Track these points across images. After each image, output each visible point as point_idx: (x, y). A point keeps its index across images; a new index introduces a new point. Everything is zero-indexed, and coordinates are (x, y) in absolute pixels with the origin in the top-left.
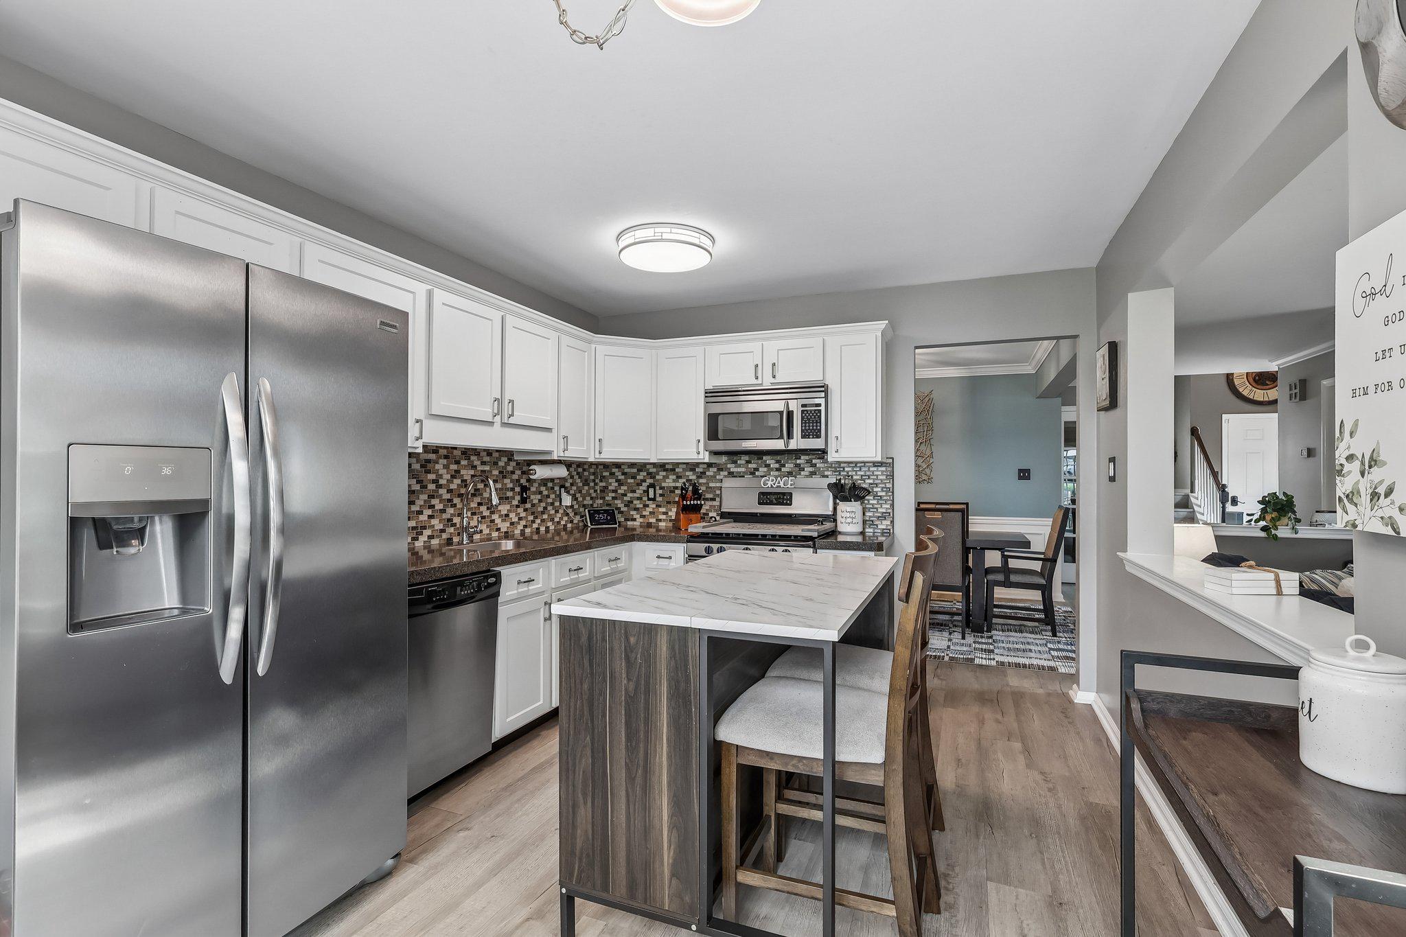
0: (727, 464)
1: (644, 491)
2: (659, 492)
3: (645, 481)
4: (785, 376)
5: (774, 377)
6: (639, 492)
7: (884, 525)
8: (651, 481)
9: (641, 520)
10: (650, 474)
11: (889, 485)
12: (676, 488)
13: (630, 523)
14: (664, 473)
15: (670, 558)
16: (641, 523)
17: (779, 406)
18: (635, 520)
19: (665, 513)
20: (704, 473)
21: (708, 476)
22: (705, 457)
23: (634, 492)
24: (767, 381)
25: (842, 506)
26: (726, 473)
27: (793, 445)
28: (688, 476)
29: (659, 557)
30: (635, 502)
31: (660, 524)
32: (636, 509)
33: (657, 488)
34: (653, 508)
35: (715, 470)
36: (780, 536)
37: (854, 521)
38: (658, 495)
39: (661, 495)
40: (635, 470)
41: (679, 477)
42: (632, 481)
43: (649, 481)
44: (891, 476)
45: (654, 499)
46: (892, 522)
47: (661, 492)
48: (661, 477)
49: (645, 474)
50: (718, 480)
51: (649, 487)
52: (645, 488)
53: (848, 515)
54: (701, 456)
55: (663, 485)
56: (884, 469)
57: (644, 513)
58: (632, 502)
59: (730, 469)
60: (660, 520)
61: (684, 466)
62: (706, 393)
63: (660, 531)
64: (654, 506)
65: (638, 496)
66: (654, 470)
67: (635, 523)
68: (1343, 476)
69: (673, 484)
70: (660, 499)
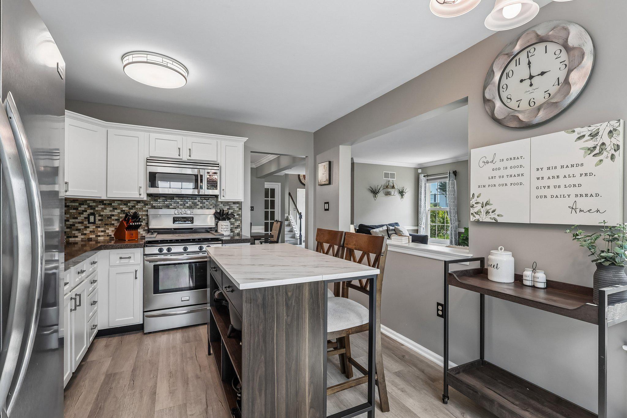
0: (150, 201)
1: (85, 218)
2: (98, 218)
3: (86, 211)
4: (195, 157)
5: (190, 156)
6: (80, 219)
7: (237, 231)
8: (92, 211)
9: (83, 237)
10: (91, 207)
11: (240, 213)
12: (113, 215)
13: (72, 240)
14: (103, 206)
15: (129, 258)
16: (82, 238)
17: (195, 172)
18: (77, 237)
19: (104, 231)
20: (134, 206)
21: (137, 208)
22: (144, 197)
23: (76, 218)
24: (185, 157)
25: (221, 223)
26: (150, 207)
27: (202, 192)
28: (122, 208)
29: (121, 258)
30: (76, 225)
31: (99, 238)
32: (77, 230)
33: (97, 215)
34: (93, 229)
35: (143, 204)
36: (181, 240)
37: (228, 230)
38: (97, 220)
39: (99, 220)
40: (77, 204)
41: (115, 209)
42: (74, 211)
43: (89, 211)
44: (240, 209)
45: (94, 223)
46: (241, 230)
47: (100, 218)
48: (100, 209)
49: (86, 206)
50: (145, 210)
51: (89, 215)
52: (86, 216)
53: (225, 227)
54: (141, 196)
55: (102, 213)
56: (238, 205)
57: (85, 232)
58: (74, 225)
59: (152, 204)
60: (99, 236)
61: (119, 202)
62: (147, 160)
63: (99, 242)
64: (94, 227)
65: (80, 221)
66: (94, 204)
67: (76, 239)
68: (474, 208)
69: (110, 213)
70: (100, 222)
